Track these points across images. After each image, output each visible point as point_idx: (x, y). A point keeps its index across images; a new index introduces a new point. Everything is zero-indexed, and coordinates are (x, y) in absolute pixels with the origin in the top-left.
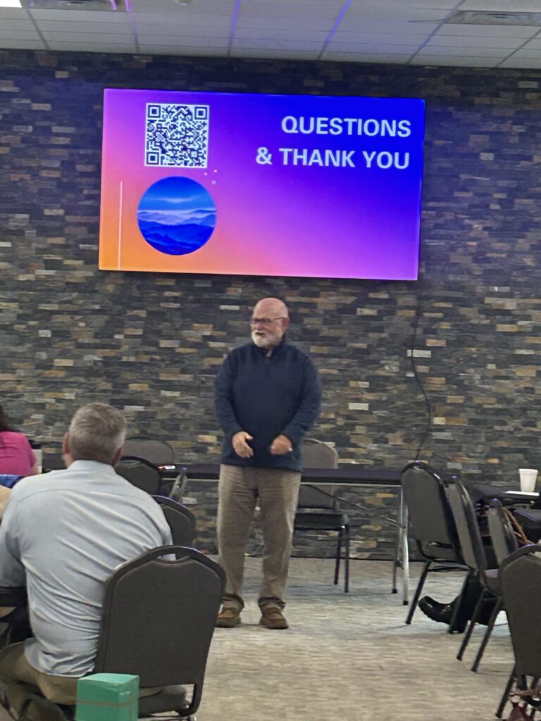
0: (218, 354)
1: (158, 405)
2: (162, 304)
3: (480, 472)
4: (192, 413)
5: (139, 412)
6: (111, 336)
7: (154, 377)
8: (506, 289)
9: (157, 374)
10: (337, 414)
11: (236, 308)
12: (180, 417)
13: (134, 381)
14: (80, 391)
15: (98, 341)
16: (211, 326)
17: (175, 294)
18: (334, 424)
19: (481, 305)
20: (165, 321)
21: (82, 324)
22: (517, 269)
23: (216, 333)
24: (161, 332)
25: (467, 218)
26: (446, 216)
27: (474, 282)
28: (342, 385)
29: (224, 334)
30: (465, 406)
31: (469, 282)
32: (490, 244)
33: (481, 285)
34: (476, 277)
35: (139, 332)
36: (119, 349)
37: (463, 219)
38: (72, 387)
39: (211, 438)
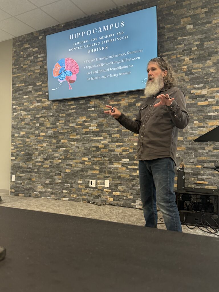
0: (87, 127)
1: (70, 147)
2: (70, 111)
3: (192, 171)
4: (80, 149)
5: (64, 150)
6: (55, 124)
7: (68, 137)
8: (202, 85)
9: (69, 136)
10: (129, 147)
11: (93, 109)
12: (76, 151)
13: (62, 139)
14: (47, 144)
15: (52, 126)
16: (85, 117)
17: (74, 107)
18: (129, 152)
19: (190, 95)
20: (71, 117)
21: (47, 121)
22: (207, 75)
23: (87, 119)
24: (70, 121)
25: (182, 56)
26: (172, 57)
27: (186, 85)
28: (131, 136)
29: (89, 119)
30: (184, 141)
31: (184, 85)
32: (193, 66)
33: (189, 85)
34: (187, 82)
35: (64, 122)
36: (58, 128)
37: (180, 57)
38: (45, 142)
39: (86, 159)
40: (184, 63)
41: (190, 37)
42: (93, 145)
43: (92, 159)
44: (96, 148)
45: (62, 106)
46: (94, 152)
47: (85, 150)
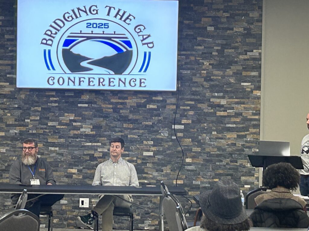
0: (77, 128)
2: (49, 104)
3: (209, 185)
4: (65, 158)
6: (24, 120)
7: (45, 141)
8: (221, 94)
9: (47, 139)
10: (137, 158)
11: (87, 105)
14: (8, 148)
15: (17, 123)
16: (74, 114)
17: (55, 99)
18: (136, 162)
19: (209, 102)
20: (51, 112)
21: (9, 115)
22: (227, 84)
23: (76, 118)
24: (49, 118)
25: (201, 59)
26: (190, 58)
27: (205, 91)
28: (140, 143)
29: (81, 118)
30: (201, 153)
31: (203, 91)
32: (212, 72)
33: (208, 93)
34: (206, 88)
35: (38, 118)
36: (28, 126)
37: (199, 60)
38: (4, 146)
39: (74, 171)
40: (204, 67)
41: (211, 40)
42: (85, 153)
43: (85, 171)
44: (90, 157)
45: (36, 96)
46: (86, 162)
47: (73, 159)
